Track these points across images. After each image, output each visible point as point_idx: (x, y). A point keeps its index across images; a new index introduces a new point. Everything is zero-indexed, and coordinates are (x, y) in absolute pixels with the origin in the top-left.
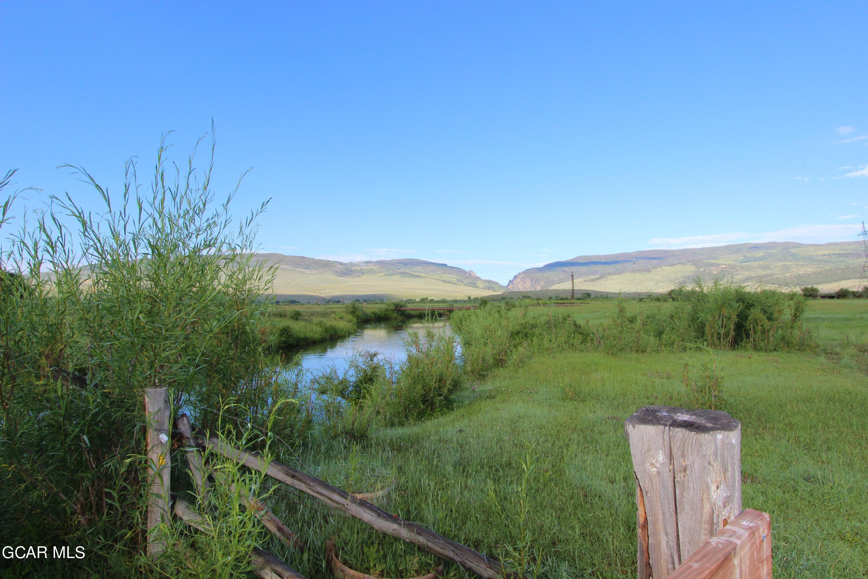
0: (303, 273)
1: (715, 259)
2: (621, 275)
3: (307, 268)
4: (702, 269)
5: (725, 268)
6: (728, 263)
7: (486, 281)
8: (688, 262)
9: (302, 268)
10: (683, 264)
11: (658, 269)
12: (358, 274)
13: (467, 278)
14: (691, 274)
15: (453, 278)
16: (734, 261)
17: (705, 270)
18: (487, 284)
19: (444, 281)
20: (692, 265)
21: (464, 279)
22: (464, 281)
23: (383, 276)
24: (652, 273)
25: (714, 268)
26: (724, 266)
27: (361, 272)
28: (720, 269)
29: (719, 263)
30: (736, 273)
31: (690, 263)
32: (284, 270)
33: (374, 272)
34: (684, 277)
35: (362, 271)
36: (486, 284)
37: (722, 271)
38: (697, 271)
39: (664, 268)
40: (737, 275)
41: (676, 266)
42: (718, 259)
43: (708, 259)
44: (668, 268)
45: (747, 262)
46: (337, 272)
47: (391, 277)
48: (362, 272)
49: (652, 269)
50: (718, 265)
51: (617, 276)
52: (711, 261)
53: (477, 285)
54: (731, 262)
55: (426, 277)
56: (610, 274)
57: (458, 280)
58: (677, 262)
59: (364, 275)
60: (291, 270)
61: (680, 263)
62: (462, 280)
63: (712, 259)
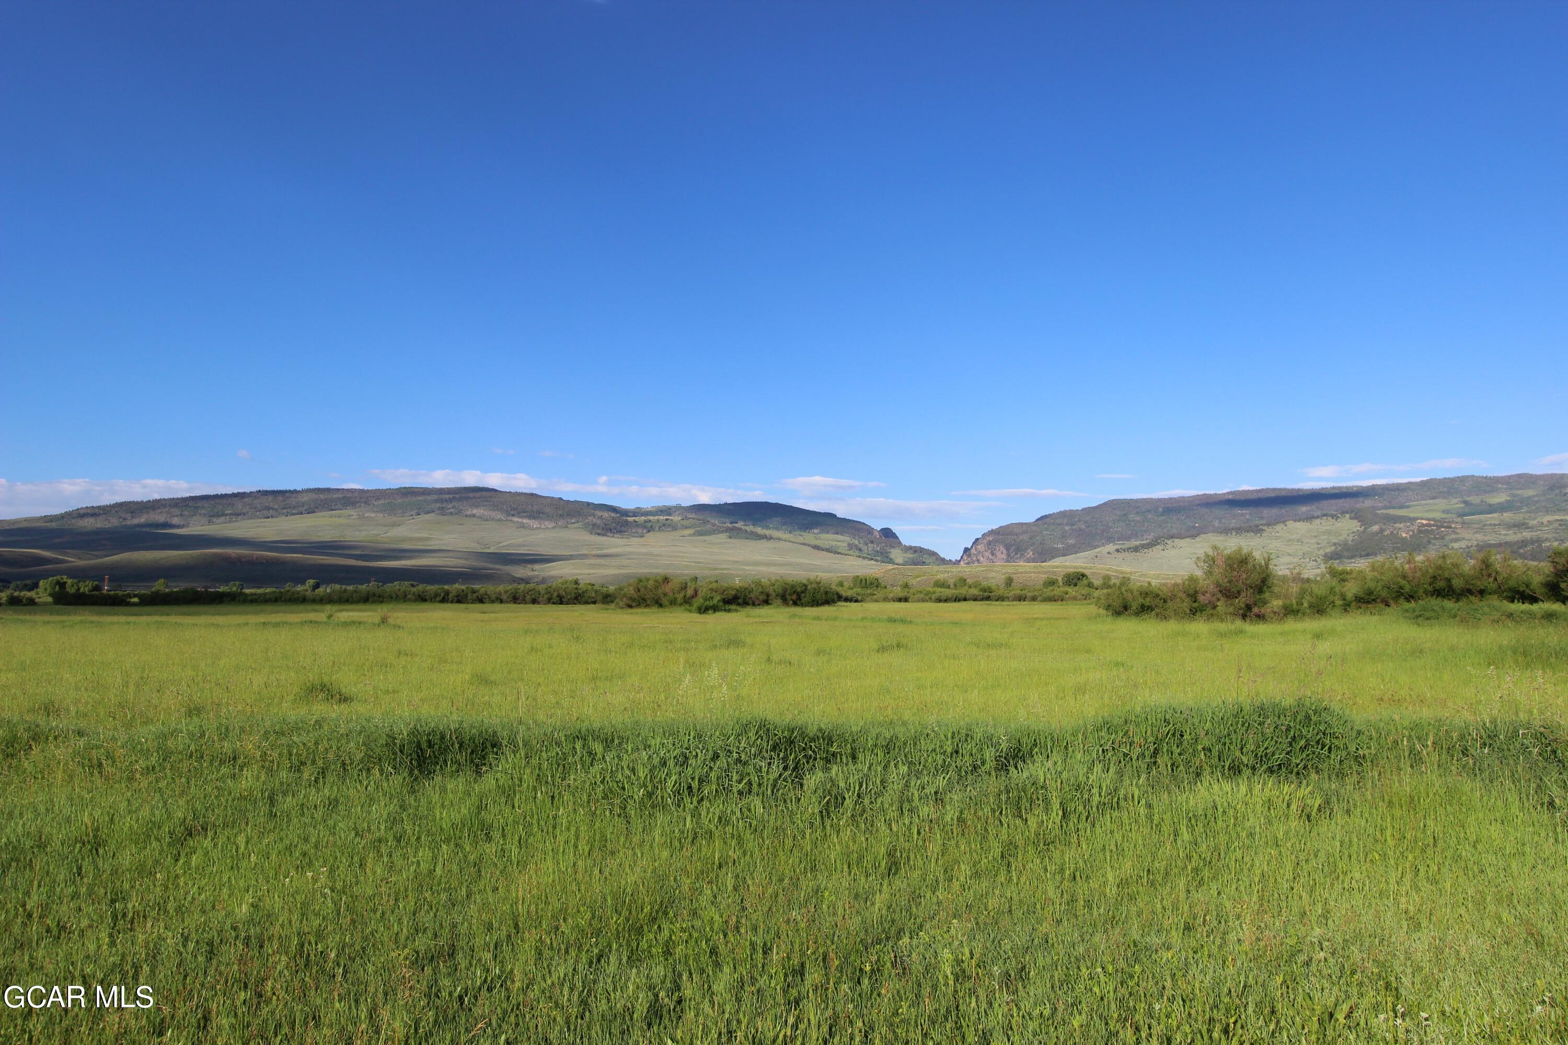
0: (523, 526)
1: (1401, 507)
2: (1198, 539)
3: (534, 518)
4: (1375, 528)
5: (1427, 525)
6: (1431, 515)
7: (910, 548)
8: (1343, 513)
9: (523, 517)
10: (1333, 516)
11: (1279, 527)
12: (640, 530)
13: (872, 542)
14: (1351, 538)
15: (841, 540)
16: (1444, 512)
17: (1382, 531)
18: (912, 556)
19: (817, 548)
20: (1351, 518)
21: (867, 544)
22: (864, 548)
23: (690, 535)
24: (1264, 534)
25: (1402, 525)
26: (1424, 522)
27: (645, 527)
28: (1415, 528)
29: (1412, 515)
30: (1454, 536)
31: (1347, 516)
32: (487, 520)
33: (674, 527)
34: (1335, 544)
35: (649, 525)
36: (910, 555)
37: (1420, 531)
38: (1364, 532)
39: (1290, 524)
40: (1456, 540)
41: (1318, 521)
42: (1408, 507)
43: (1386, 508)
44: (1299, 525)
45: (1473, 514)
46: (594, 525)
47: (706, 538)
48: (649, 528)
49: (1265, 528)
50: (1414, 519)
51: (1188, 540)
52: (1392, 512)
53: (892, 556)
54: (1438, 515)
55: (779, 539)
56: (1172, 537)
57: (850, 546)
58: (1319, 513)
59: (651, 534)
60: (500, 520)
61: (1324, 515)
62: (861, 546)
63: (1394, 508)
